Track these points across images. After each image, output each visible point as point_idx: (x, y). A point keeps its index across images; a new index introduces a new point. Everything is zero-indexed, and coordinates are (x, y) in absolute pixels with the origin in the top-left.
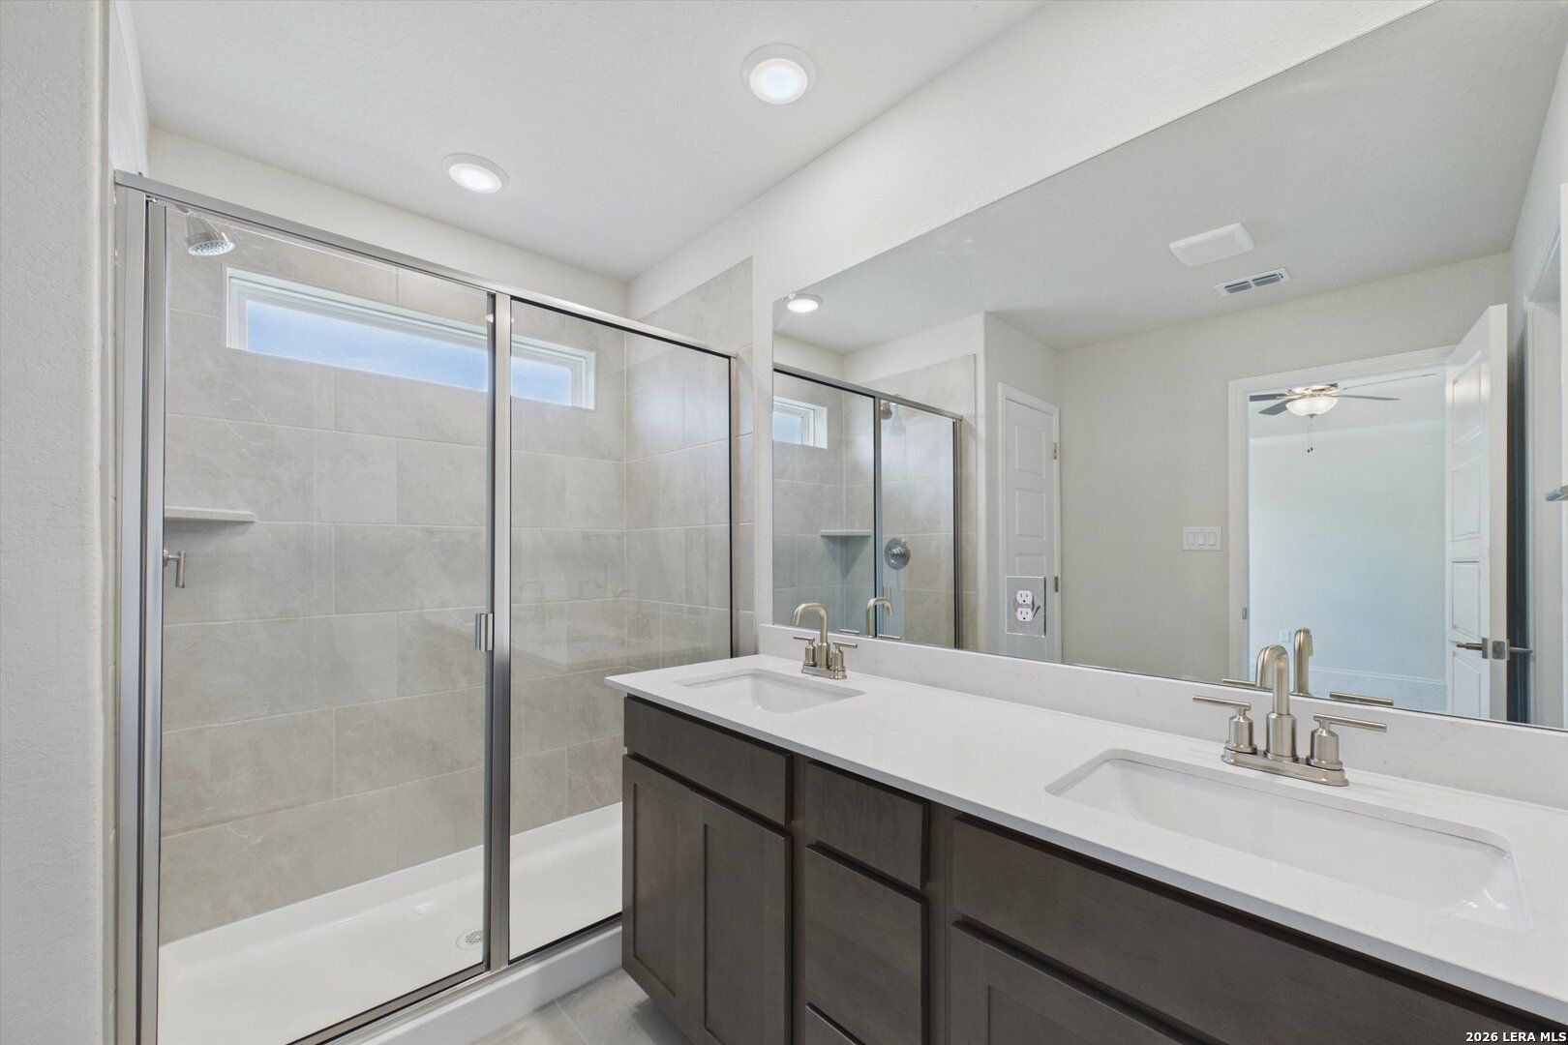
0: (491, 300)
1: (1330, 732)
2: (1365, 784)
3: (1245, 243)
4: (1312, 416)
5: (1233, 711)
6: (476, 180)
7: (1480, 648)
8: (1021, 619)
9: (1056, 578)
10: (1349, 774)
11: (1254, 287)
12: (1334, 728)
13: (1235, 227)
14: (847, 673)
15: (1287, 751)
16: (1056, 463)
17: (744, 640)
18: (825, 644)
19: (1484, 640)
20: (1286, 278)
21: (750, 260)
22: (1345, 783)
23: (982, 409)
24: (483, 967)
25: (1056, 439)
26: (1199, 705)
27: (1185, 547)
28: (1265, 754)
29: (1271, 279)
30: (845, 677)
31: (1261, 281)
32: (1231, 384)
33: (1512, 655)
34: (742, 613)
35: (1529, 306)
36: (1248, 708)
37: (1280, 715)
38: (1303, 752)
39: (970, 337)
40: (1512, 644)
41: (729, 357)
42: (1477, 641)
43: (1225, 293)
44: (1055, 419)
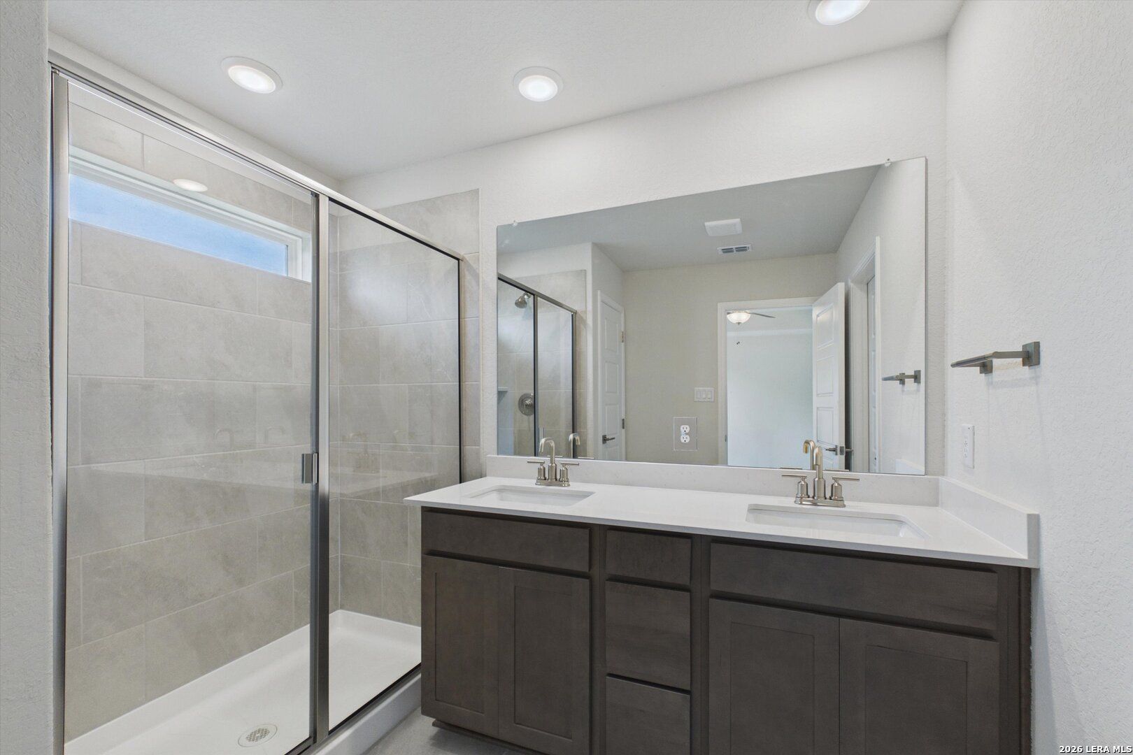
0: (315, 198)
1: (838, 484)
2: (851, 506)
3: (739, 229)
4: (739, 323)
5: (799, 479)
6: (254, 81)
7: (834, 450)
8: (683, 441)
9: (623, 420)
10: (846, 503)
11: (735, 251)
12: (840, 482)
13: (737, 220)
14: (570, 483)
15: (823, 495)
16: (623, 344)
17: (469, 467)
18: (554, 465)
19: (836, 446)
20: (750, 250)
21: (477, 191)
22: (844, 506)
23: (590, 307)
24: (311, 741)
25: (623, 330)
26: (784, 478)
27: (696, 400)
28: (813, 497)
29: (743, 249)
30: (569, 485)
31: (739, 250)
32: (719, 304)
33: (847, 452)
34: (468, 449)
35: (851, 285)
36: (806, 477)
37: (819, 479)
38: (828, 495)
39: (584, 259)
40: (846, 448)
41: (458, 259)
42: (832, 447)
43: (721, 253)
44: (623, 315)
